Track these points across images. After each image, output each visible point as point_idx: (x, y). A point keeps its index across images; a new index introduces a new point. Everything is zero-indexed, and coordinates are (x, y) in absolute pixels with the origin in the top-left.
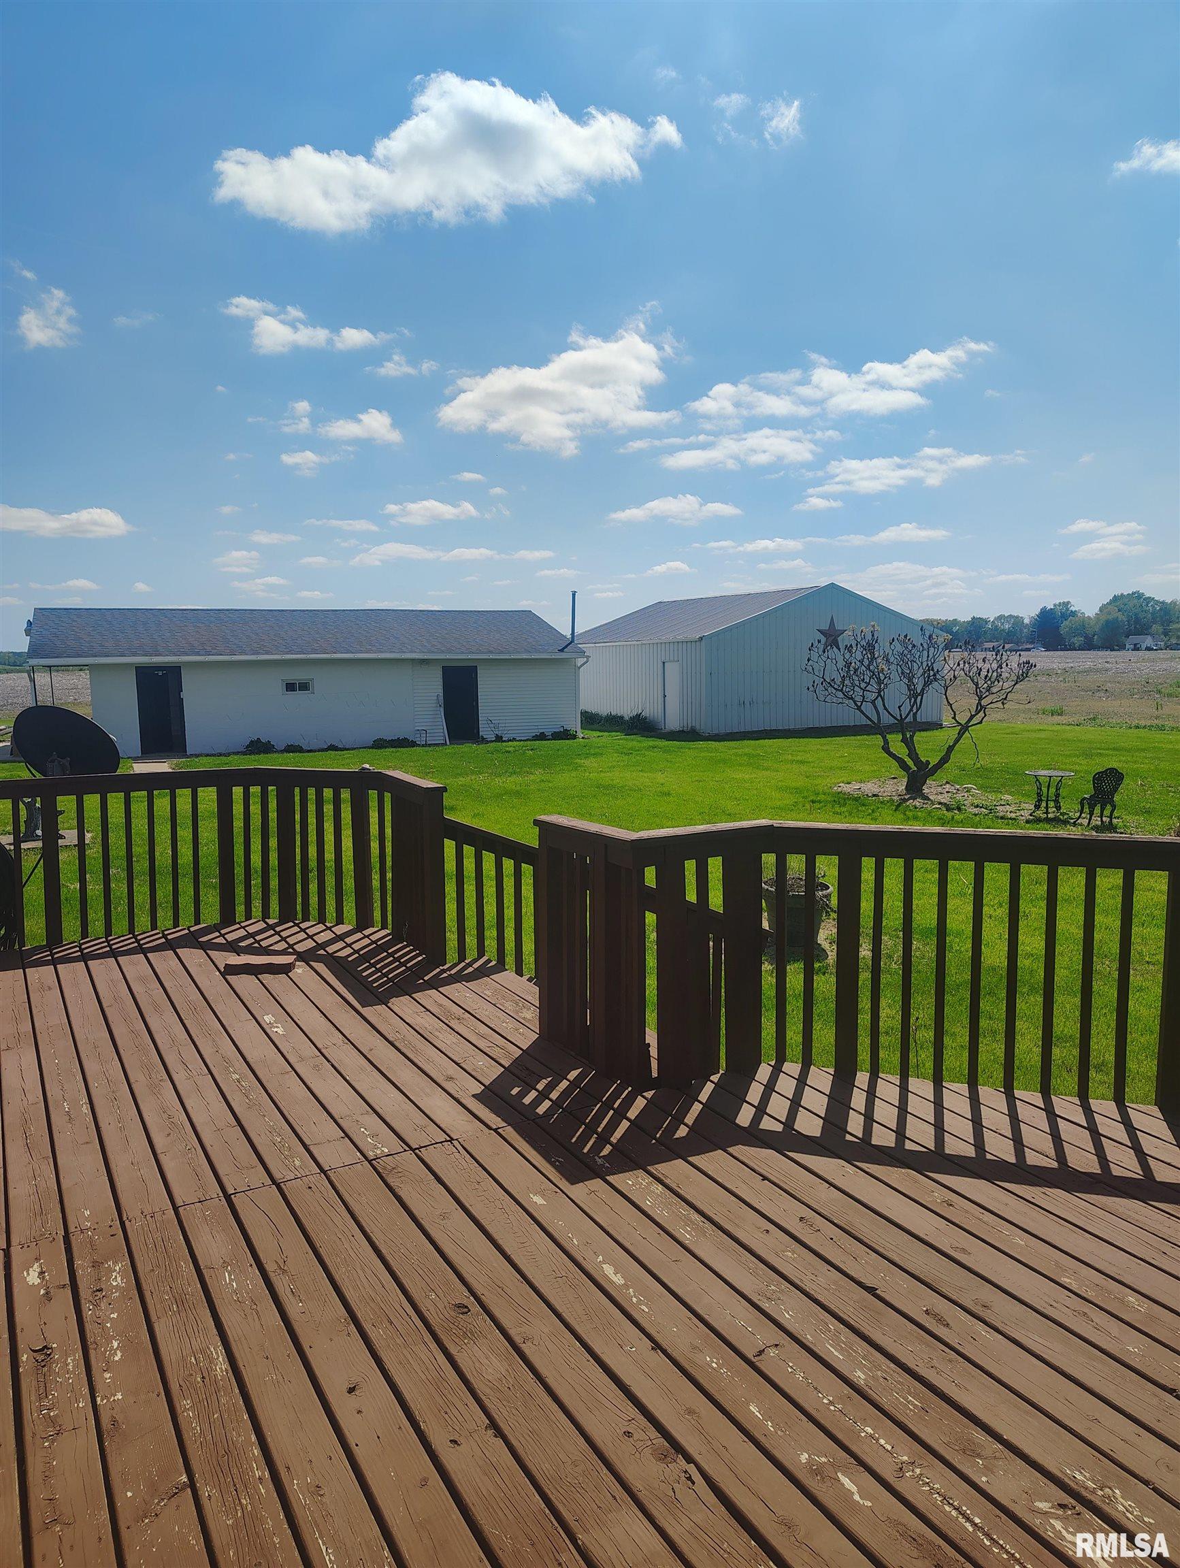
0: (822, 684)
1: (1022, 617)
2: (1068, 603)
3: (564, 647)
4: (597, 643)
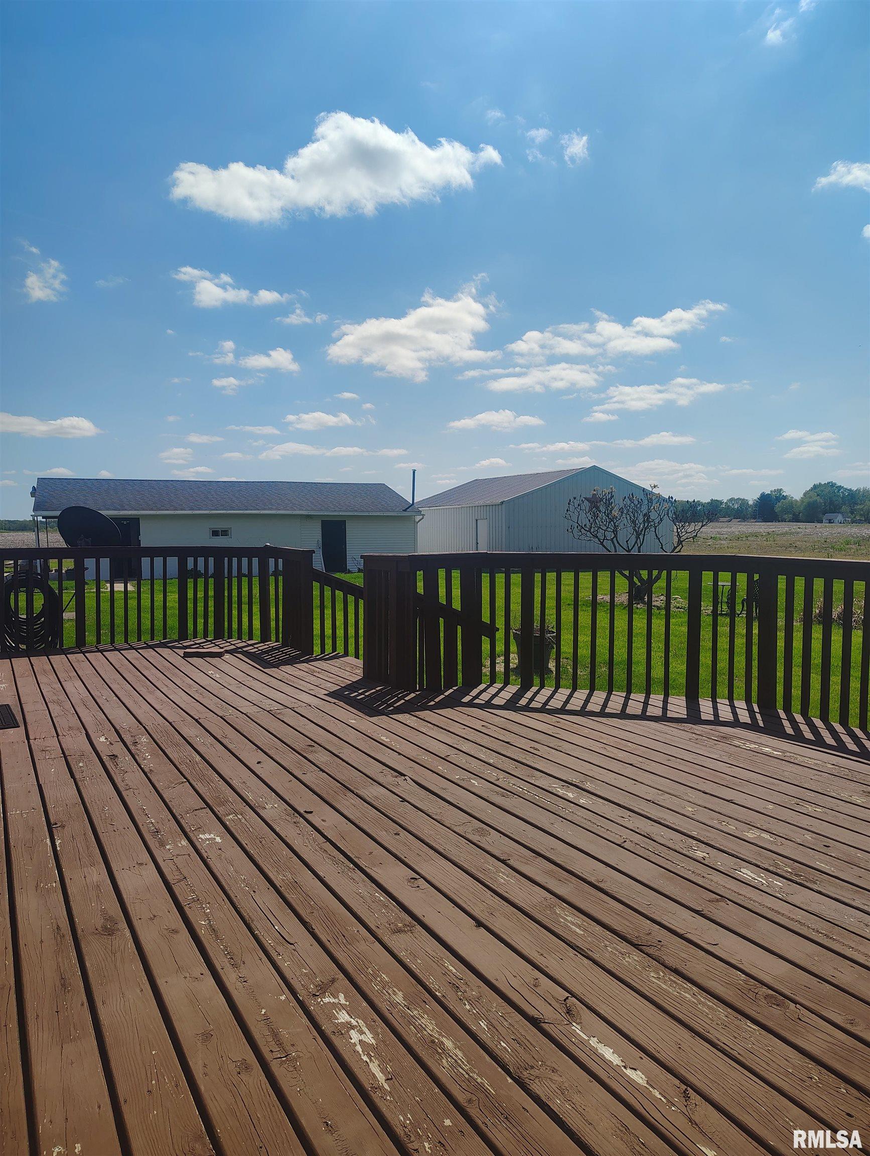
0: (577, 527)
1: (747, 500)
2: (781, 490)
3: (407, 509)
4: (430, 507)
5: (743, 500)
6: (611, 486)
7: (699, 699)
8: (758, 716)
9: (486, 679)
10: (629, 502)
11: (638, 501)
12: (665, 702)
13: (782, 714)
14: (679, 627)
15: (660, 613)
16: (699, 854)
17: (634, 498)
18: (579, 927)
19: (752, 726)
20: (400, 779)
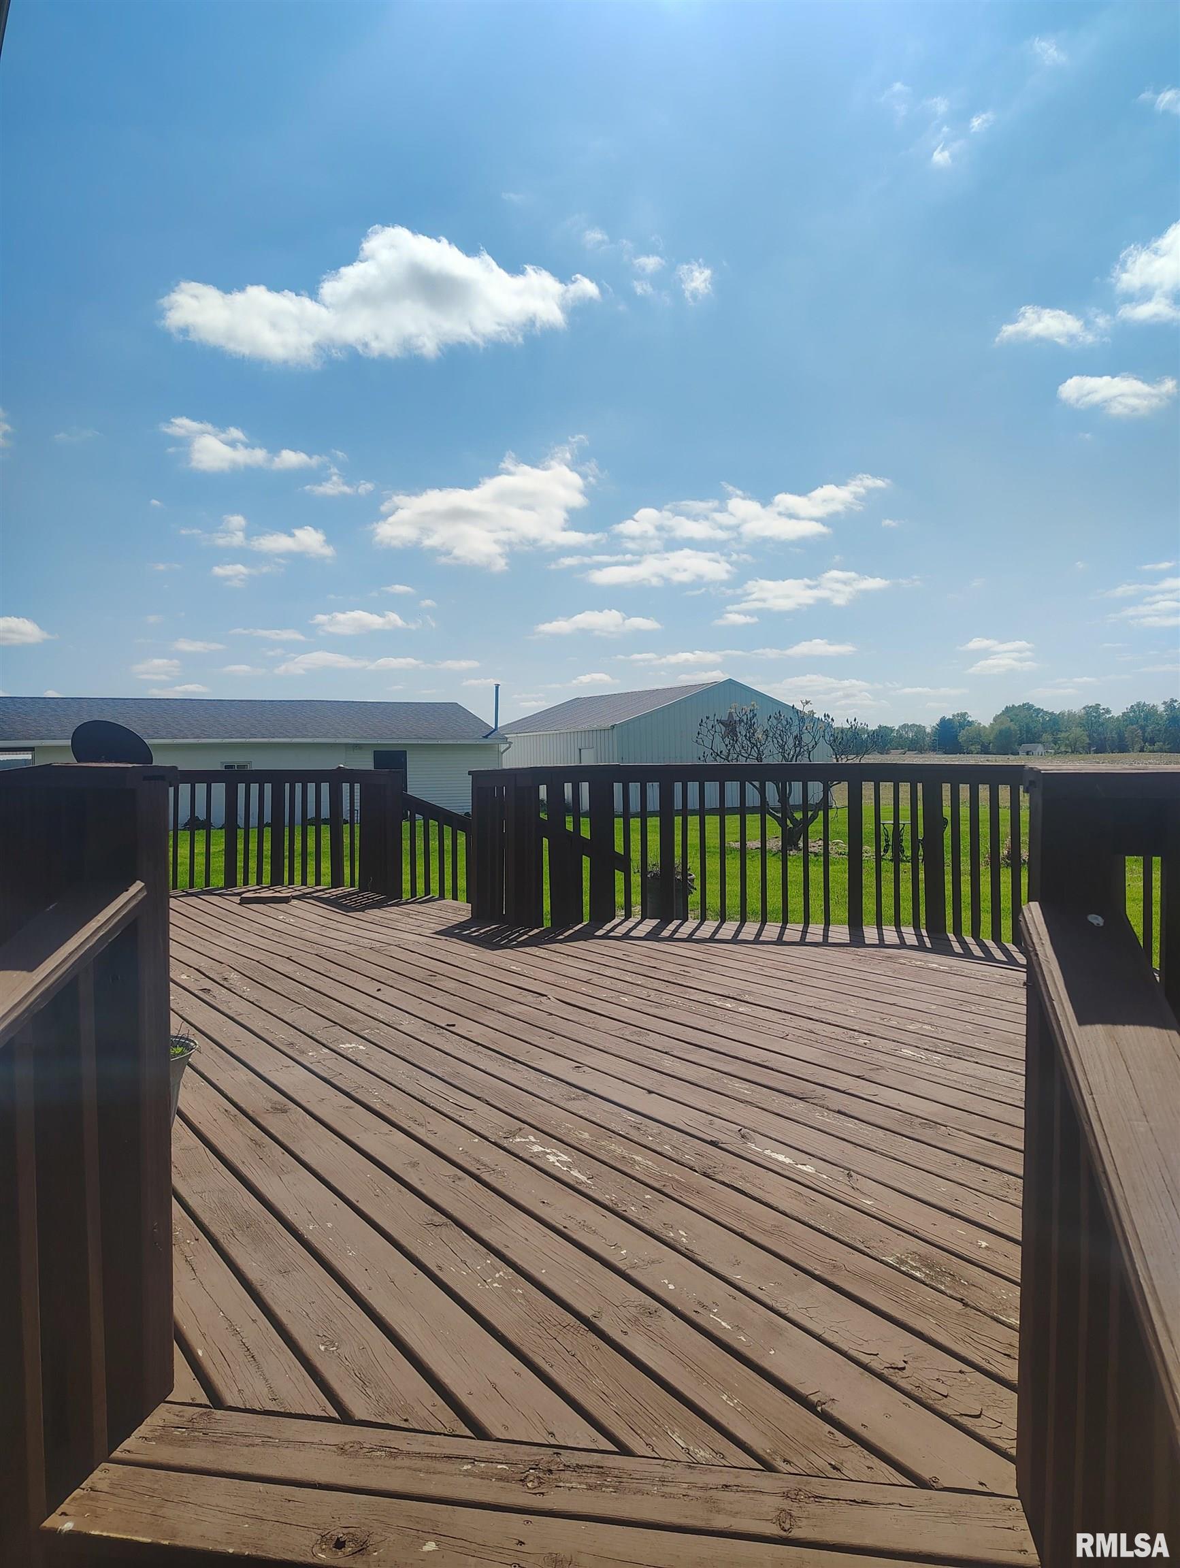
0: (712, 754)
1: (924, 727)
2: (965, 714)
3: (488, 735)
4: (517, 733)
5: (919, 726)
6: (753, 703)
7: (864, 927)
8: (927, 940)
9: (620, 913)
10: (775, 722)
11: (787, 721)
12: (826, 930)
13: (951, 936)
14: (840, 873)
15: (818, 860)
16: (861, 1041)
17: (782, 718)
18: (747, 1090)
19: (921, 947)
20: (543, 999)
